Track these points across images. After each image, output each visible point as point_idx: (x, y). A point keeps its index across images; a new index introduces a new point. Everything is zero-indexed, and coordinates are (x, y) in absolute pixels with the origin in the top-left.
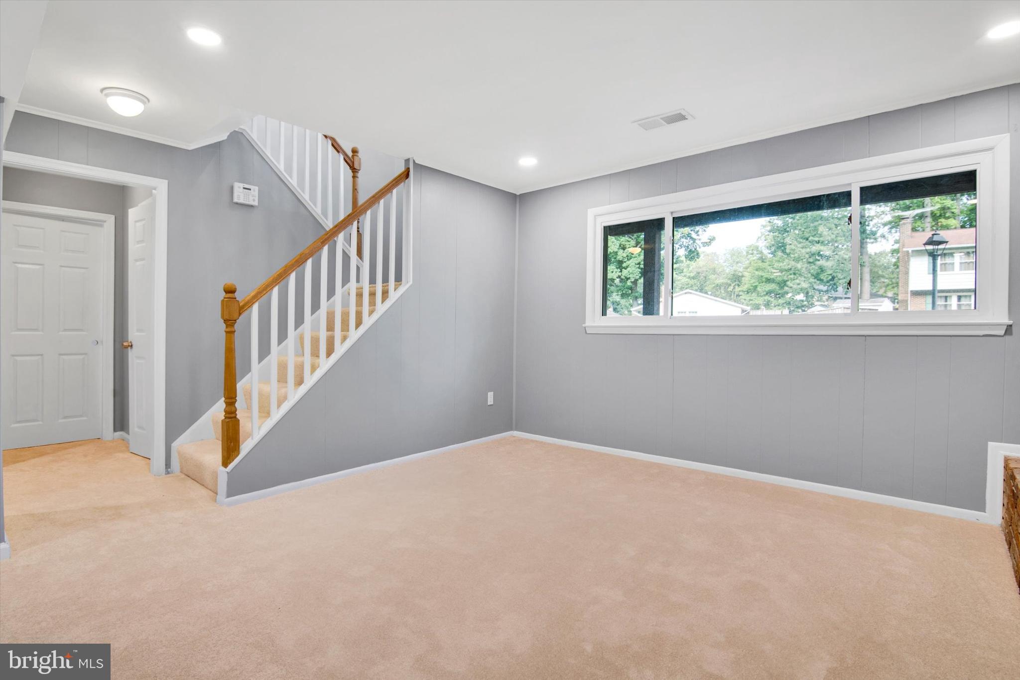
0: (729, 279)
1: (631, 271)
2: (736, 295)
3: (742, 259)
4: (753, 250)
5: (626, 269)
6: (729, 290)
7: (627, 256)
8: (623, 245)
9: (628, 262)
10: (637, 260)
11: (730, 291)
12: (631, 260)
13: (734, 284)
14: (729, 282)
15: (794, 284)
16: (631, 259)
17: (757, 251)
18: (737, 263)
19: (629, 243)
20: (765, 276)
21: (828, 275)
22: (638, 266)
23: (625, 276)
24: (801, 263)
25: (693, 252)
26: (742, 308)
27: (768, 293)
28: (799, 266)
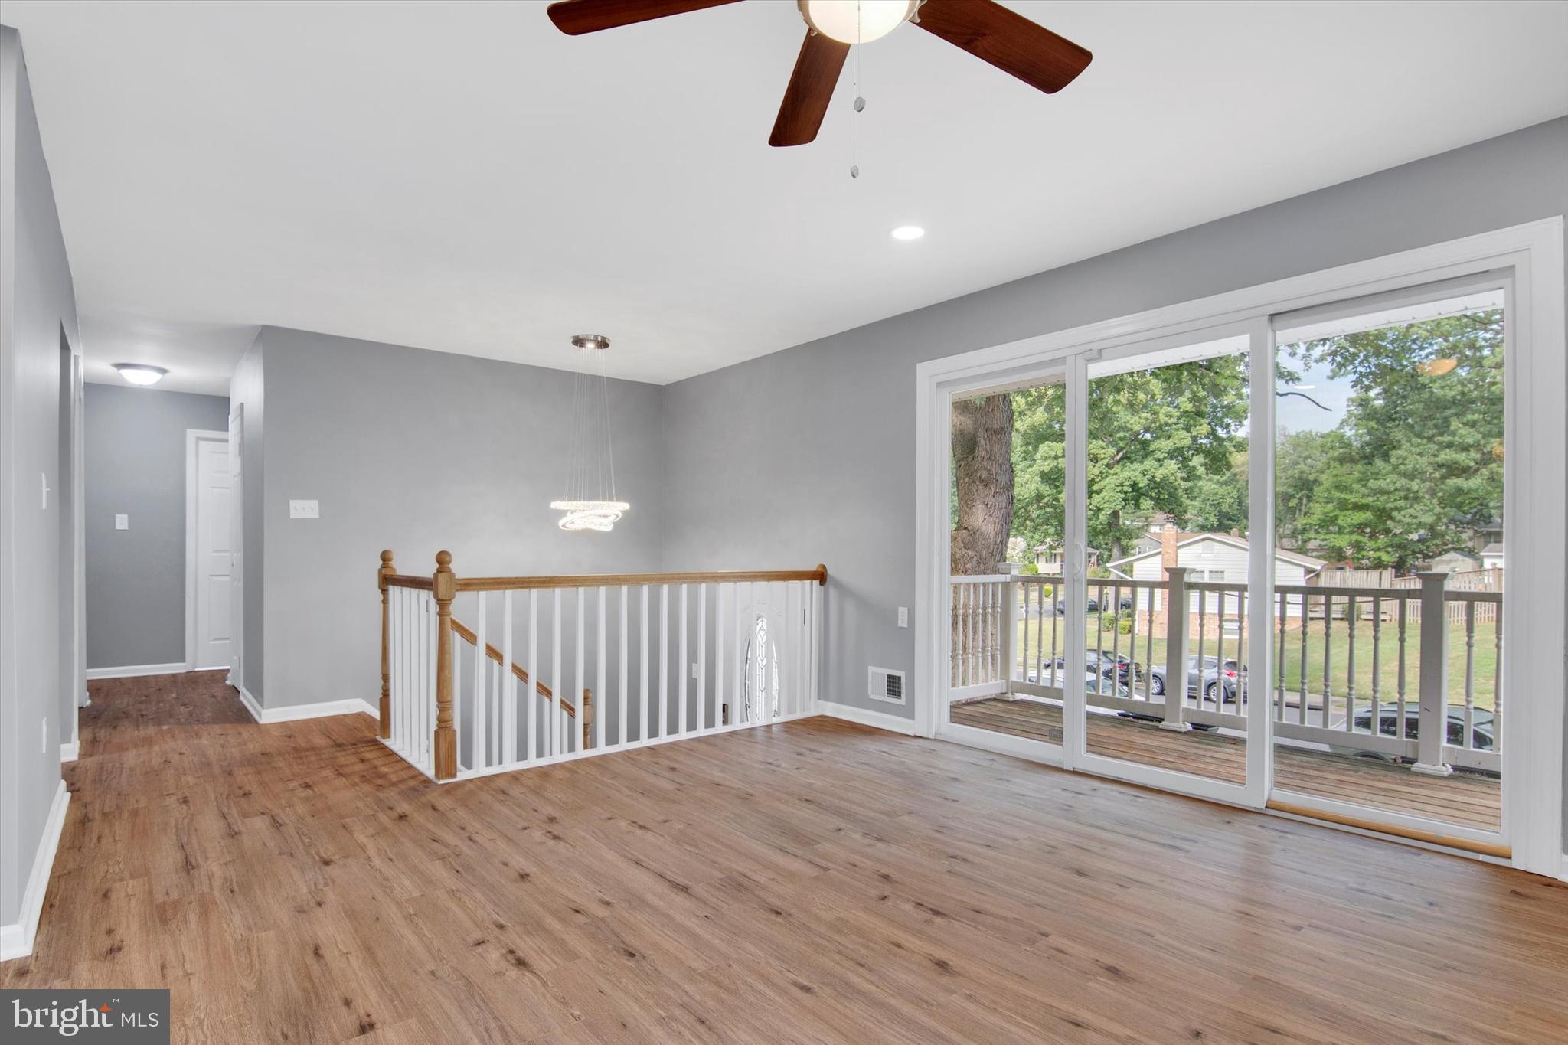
0: (1290, 486)
1: (1107, 498)
2: (1303, 513)
3: (1314, 452)
4: (1332, 442)
5: (1098, 494)
6: (1291, 504)
7: (1101, 472)
8: (1093, 454)
9: (1103, 483)
10: (1117, 479)
11: (1293, 507)
12: (1108, 479)
13: (1300, 494)
14: (1290, 490)
15: (1404, 516)
16: (1107, 476)
17: (1341, 443)
18: (1306, 458)
19: (1103, 451)
20: (1352, 500)
21: (1472, 499)
22: (1120, 488)
23: (1096, 506)
24: (1419, 481)
25: (1220, 460)
26: (1305, 567)
27: (1360, 528)
28: (1415, 485)
